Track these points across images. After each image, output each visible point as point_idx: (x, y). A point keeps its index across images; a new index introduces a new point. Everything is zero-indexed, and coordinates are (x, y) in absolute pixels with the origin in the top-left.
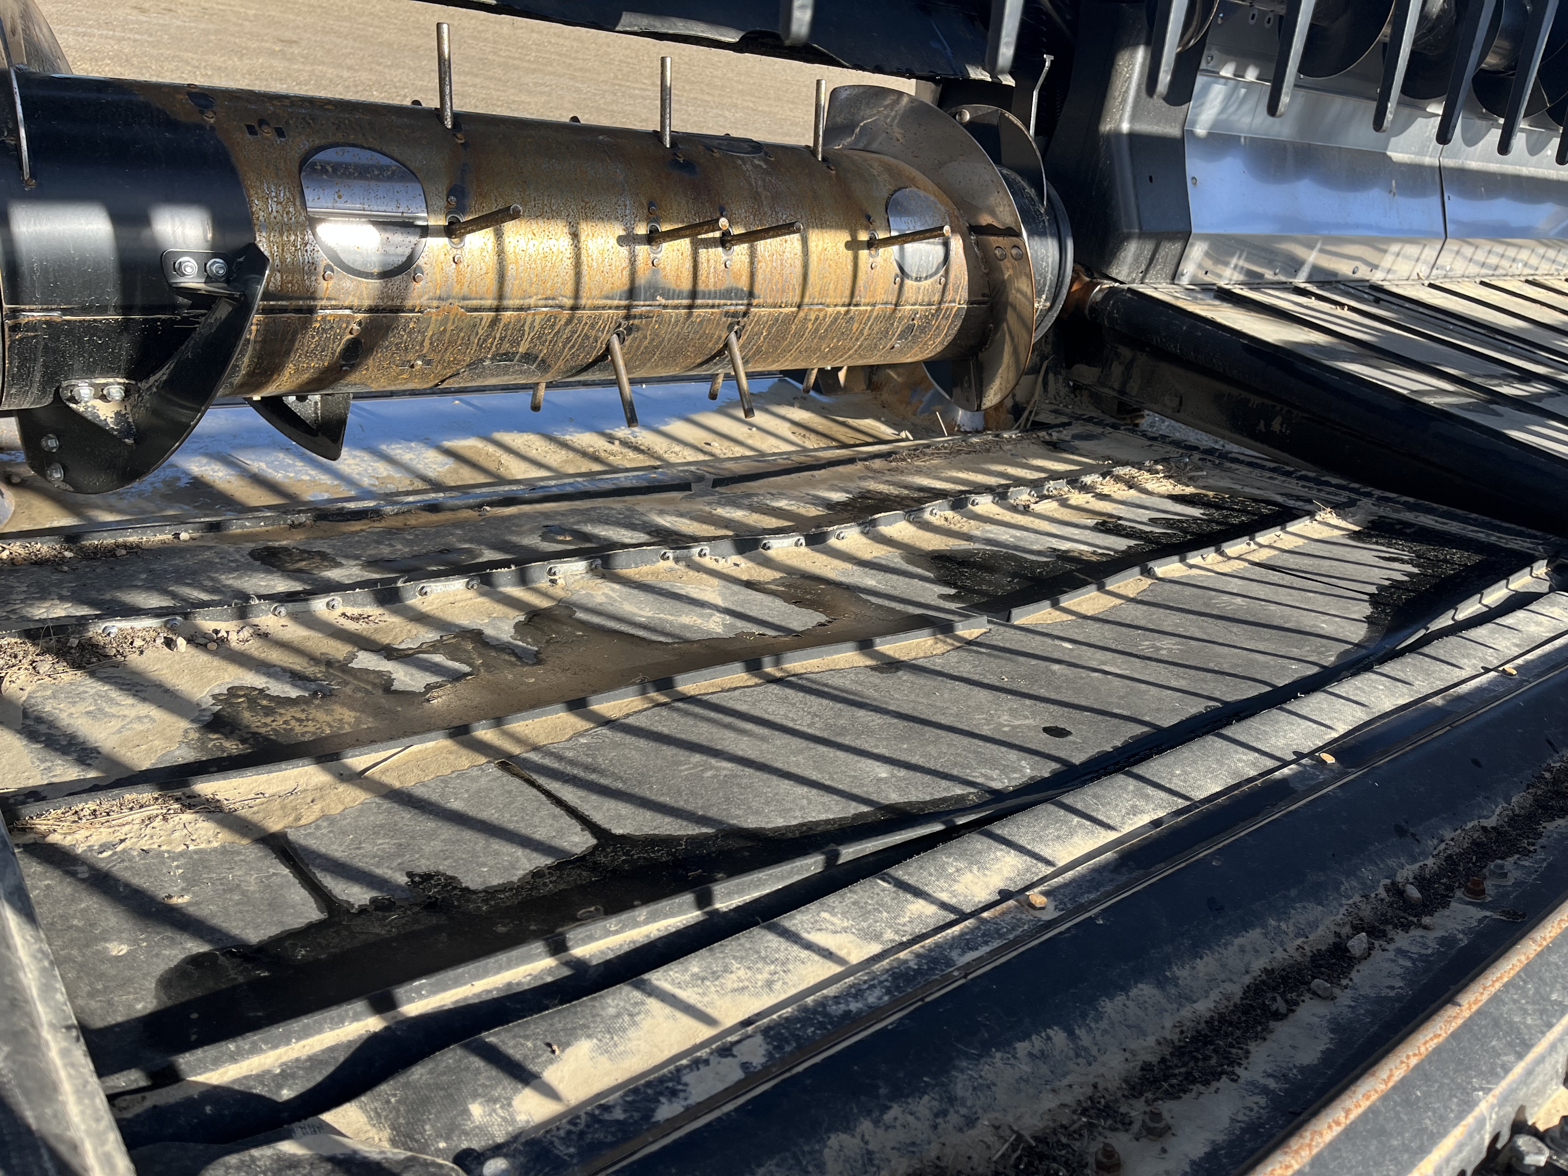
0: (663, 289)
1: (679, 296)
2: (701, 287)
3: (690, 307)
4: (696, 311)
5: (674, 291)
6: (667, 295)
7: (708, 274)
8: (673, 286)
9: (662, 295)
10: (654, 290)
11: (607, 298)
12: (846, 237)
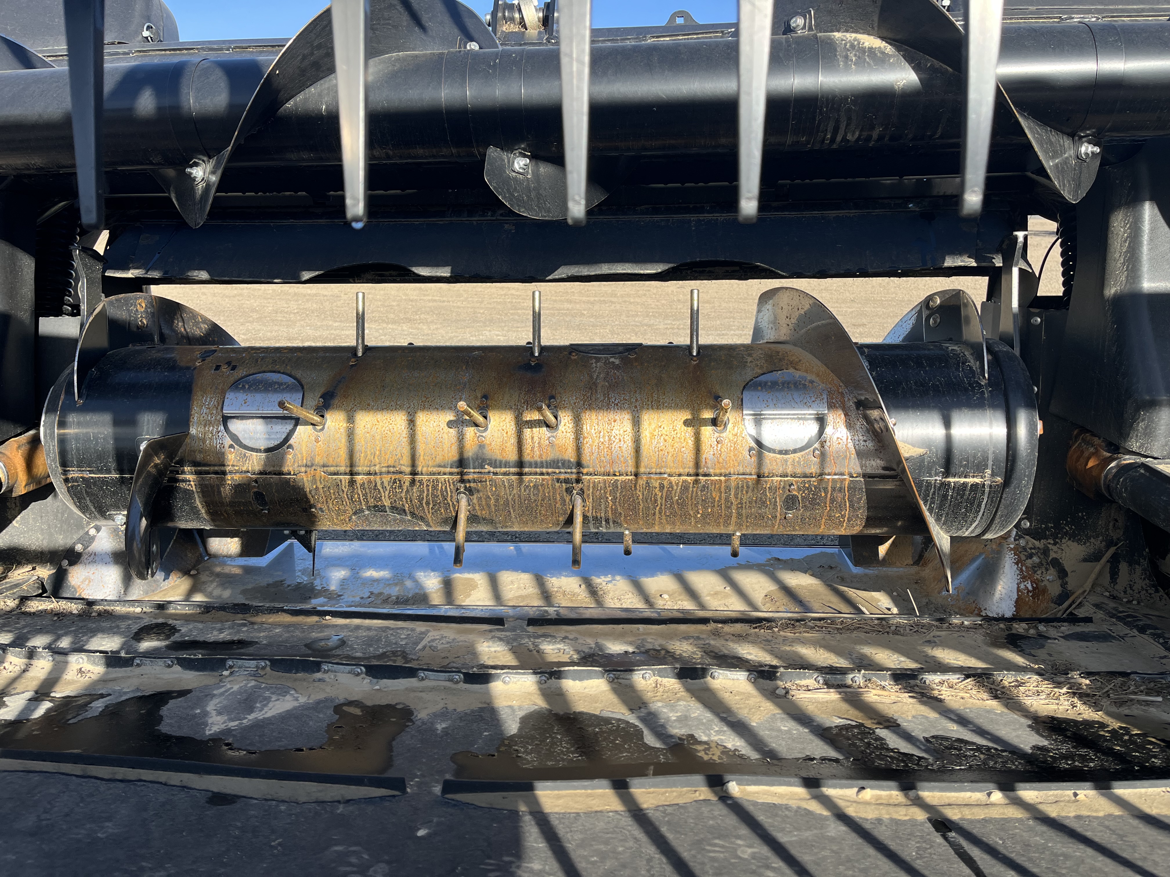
0: (490, 460)
1: (506, 464)
2: (527, 458)
3: (520, 474)
4: (526, 478)
5: (501, 462)
6: (494, 463)
7: (533, 448)
8: (499, 457)
9: (490, 464)
10: (481, 461)
11: (440, 466)
12: (686, 415)
